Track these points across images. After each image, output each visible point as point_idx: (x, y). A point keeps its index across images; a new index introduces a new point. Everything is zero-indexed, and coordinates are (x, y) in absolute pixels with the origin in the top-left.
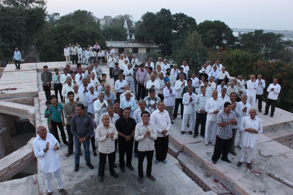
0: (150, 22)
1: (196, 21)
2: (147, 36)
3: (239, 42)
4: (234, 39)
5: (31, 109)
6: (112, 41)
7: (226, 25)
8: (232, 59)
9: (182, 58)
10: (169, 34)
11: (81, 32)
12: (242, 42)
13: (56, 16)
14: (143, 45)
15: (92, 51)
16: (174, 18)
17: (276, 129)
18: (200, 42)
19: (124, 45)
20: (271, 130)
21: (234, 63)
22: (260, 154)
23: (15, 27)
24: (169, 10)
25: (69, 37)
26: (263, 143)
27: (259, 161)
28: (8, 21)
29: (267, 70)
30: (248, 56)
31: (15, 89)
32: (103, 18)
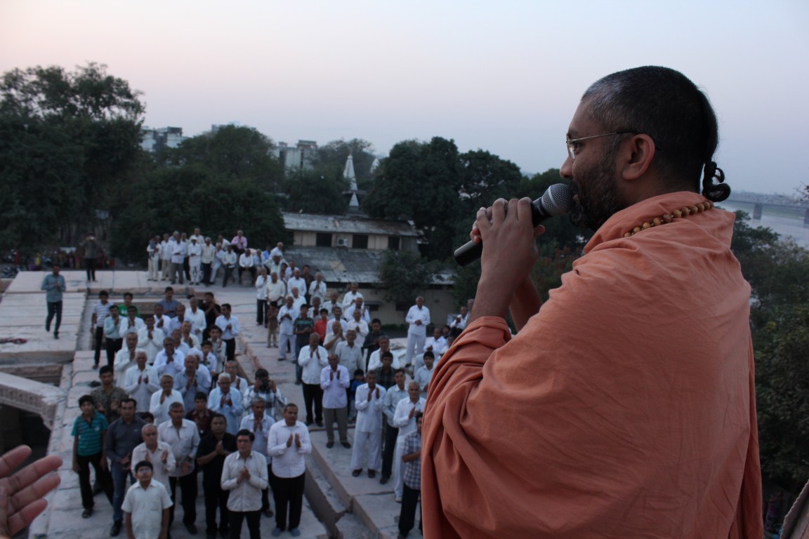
2: (392, 207)
5: (48, 393)
6: (301, 213)
11: (221, 190)
13: (173, 137)
14: (381, 227)
15: (227, 252)
16: (465, 162)
19: (332, 225)
23: (56, 171)
24: (452, 141)
25: (188, 202)
28: (41, 156)
31: (23, 341)
32: (296, 147)
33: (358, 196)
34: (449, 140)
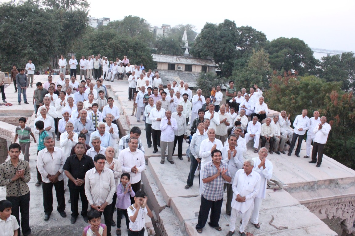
0: (209, 35)
1: (266, 37)
2: (204, 52)
3: (322, 66)
4: (314, 62)
6: (161, 54)
7: (306, 44)
8: (300, 87)
9: (241, 81)
10: (231, 51)
11: (123, 41)
12: (324, 66)
13: (106, 21)
14: (198, 61)
16: (239, 32)
17: (316, 186)
18: (265, 63)
19: (176, 60)
20: (309, 189)
21: (301, 92)
22: (272, 222)
23: (46, 31)
24: (234, 21)
25: (107, 47)
26: (284, 206)
27: (264, 234)
28: (39, 24)
29: (342, 105)
30: (319, 84)
31: (10, 105)
32: (161, 27)
33: (188, 49)
34: (232, 21)
